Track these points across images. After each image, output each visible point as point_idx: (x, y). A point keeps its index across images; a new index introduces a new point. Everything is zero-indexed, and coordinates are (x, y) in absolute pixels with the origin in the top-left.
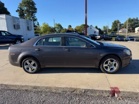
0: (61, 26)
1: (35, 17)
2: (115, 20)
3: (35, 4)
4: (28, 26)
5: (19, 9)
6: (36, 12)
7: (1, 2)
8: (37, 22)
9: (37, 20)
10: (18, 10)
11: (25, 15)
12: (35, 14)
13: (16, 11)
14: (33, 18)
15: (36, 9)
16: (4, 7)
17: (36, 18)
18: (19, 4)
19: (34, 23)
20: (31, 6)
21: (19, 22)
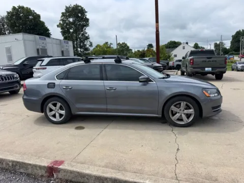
0: (128, 47)
1: (86, 33)
3: (86, 12)
4: (63, 49)
5: (61, 22)
6: (87, 25)
7: (36, 13)
8: (89, 42)
9: (89, 38)
10: (60, 23)
12: (85, 29)
13: (58, 26)
14: (83, 35)
15: (87, 20)
16: (40, 21)
17: (87, 35)
18: (61, 15)
19: (85, 43)
20: (80, 15)
21: (46, 44)
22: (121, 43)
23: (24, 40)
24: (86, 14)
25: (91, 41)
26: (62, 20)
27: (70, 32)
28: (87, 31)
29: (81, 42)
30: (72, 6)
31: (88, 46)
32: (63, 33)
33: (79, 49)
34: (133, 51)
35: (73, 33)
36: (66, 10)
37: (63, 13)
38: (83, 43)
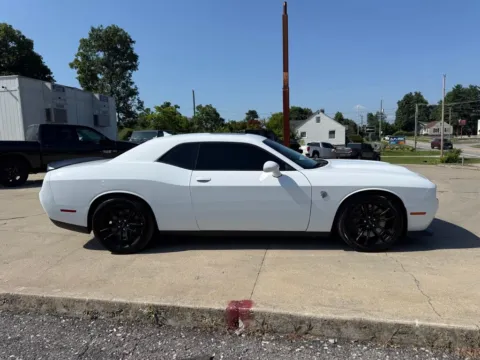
1: (132, 83)
2: (408, 92)
5: (80, 59)
6: (134, 67)
8: (136, 101)
9: (136, 94)
10: (76, 60)
11: (100, 76)
12: (130, 75)
14: (124, 86)
15: (134, 58)
16: (33, 53)
17: (133, 87)
18: (80, 44)
19: (129, 103)
20: (119, 47)
24: (133, 46)
25: (141, 99)
26: (82, 55)
27: (97, 79)
28: (133, 79)
29: (121, 99)
30: (105, 27)
31: (133, 109)
35: (104, 80)
36: (90, 35)
37: (83, 41)
38: (125, 103)
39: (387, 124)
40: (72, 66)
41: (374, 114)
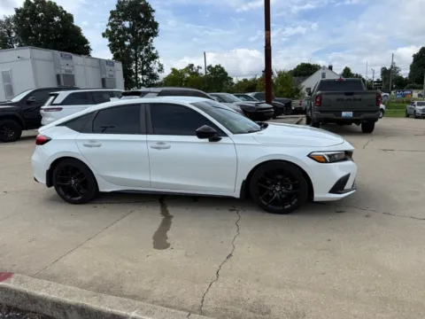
0: (226, 74)
1: (153, 48)
3: (154, 11)
4: (104, 76)
5: (110, 29)
6: (155, 34)
7: (65, 12)
8: (157, 65)
9: (157, 58)
10: (107, 30)
11: (127, 43)
12: (151, 41)
14: (147, 51)
15: (155, 25)
16: (73, 26)
17: (154, 52)
18: (110, 15)
19: (151, 66)
20: (142, 16)
21: (73, 66)
22: (214, 66)
23: (33, 59)
24: (153, 14)
25: (161, 63)
26: (111, 24)
27: (124, 46)
28: (154, 44)
29: (144, 63)
31: (155, 71)
32: (113, 47)
33: (140, 76)
34: (235, 81)
35: (130, 47)
36: (117, 6)
37: (112, 12)
38: (148, 66)
39: (401, 77)
40: (104, 35)
41: (388, 68)
